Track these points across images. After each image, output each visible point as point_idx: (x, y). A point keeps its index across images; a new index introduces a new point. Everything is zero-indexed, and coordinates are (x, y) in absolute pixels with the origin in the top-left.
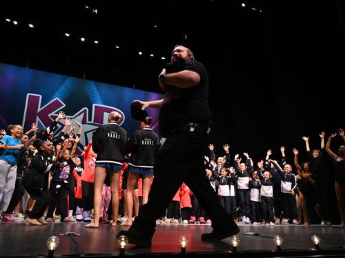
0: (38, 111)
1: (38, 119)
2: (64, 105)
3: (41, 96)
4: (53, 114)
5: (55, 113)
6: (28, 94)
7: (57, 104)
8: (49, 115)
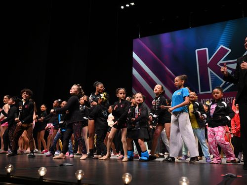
0: (208, 62)
1: (209, 70)
2: (230, 50)
3: (207, 49)
4: (221, 62)
5: (224, 60)
6: (196, 51)
7: (223, 52)
8: (218, 64)
